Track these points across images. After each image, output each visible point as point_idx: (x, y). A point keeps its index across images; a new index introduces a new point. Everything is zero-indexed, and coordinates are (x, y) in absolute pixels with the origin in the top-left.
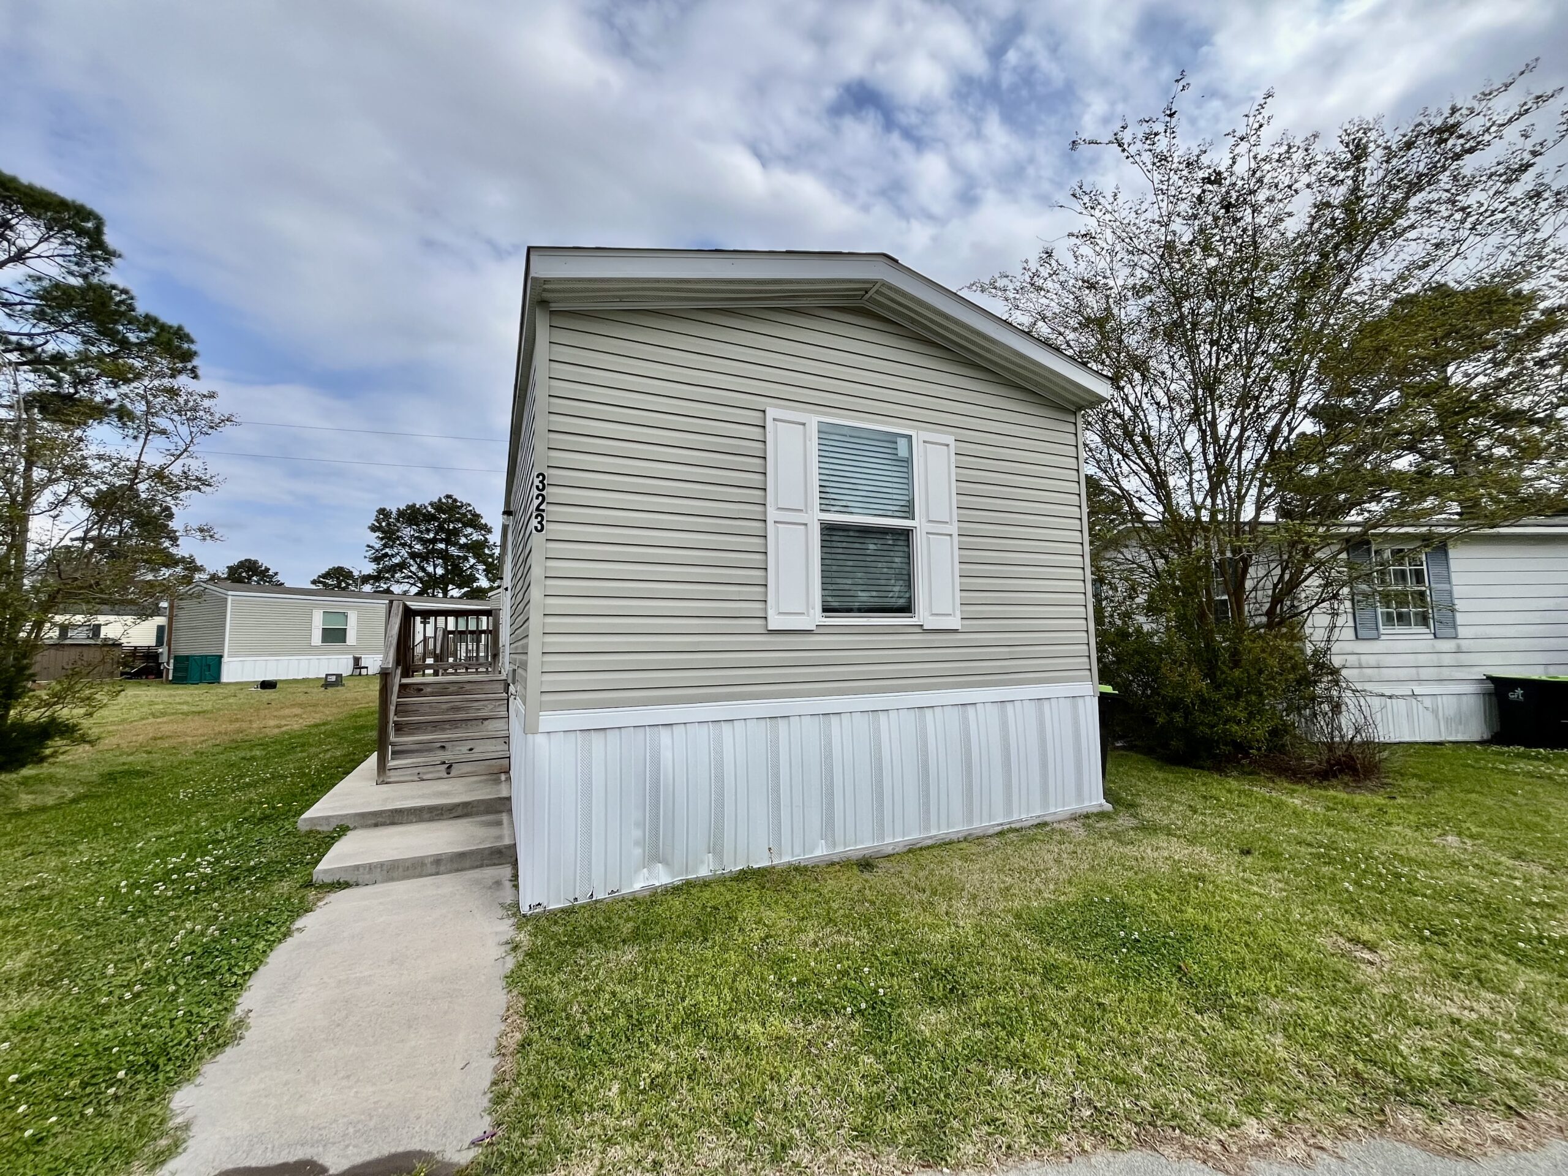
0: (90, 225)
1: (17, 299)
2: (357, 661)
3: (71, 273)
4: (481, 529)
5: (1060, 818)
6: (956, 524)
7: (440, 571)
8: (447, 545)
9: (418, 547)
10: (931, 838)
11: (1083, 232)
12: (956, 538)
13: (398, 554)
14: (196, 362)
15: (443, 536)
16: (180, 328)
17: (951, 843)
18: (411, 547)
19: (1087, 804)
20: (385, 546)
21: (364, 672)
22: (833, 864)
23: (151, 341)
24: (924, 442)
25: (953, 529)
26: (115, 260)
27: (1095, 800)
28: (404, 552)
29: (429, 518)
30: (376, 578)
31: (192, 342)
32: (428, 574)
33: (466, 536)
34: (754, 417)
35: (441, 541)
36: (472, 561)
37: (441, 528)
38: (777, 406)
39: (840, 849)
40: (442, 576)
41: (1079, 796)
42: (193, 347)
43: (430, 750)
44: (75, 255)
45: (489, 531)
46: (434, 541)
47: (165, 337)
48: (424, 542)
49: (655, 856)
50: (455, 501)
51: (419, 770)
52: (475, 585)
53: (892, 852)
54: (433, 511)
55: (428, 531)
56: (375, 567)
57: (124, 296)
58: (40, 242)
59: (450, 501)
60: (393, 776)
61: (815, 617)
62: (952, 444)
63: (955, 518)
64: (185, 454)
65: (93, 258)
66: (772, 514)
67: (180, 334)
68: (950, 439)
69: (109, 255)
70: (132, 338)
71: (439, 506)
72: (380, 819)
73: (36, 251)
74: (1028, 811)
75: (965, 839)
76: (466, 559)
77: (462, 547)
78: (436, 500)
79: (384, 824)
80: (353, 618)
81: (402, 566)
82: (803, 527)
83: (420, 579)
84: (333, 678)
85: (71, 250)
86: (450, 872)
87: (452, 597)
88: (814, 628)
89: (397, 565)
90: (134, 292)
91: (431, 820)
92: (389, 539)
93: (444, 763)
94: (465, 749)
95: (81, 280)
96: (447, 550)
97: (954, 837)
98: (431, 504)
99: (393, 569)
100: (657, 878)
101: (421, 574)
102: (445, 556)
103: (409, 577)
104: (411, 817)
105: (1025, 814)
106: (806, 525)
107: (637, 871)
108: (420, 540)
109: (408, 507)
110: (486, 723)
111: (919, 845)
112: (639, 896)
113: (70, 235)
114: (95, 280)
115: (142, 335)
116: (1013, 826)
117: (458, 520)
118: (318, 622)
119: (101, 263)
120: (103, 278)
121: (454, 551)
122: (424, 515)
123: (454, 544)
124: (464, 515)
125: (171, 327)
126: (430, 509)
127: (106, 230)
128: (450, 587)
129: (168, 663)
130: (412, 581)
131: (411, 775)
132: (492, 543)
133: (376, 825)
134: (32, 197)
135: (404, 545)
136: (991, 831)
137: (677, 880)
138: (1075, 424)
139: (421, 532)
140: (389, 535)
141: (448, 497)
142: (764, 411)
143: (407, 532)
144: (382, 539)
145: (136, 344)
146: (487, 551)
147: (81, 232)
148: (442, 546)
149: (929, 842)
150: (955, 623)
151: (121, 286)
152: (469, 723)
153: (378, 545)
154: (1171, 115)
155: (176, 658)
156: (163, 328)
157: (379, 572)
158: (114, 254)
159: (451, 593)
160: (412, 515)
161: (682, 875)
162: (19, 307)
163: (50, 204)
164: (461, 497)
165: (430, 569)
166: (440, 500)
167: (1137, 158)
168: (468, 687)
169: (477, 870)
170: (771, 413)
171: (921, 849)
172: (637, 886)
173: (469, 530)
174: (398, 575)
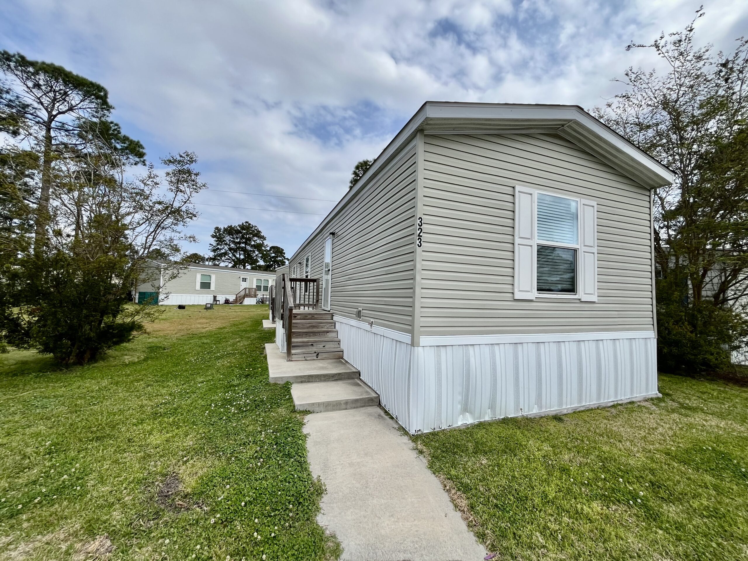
0: (102, 94)
1: (71, 128)
2: (215, 297)
3: (94, 116)
4: (261, 238)
5: (639, 400)
6: (596, 247)
7: (242, 257)
8: (245, 245)
9: (232, 245)
10: (582, 406)
11: (624, 95)
12: (596, 254)
13: (223, 248)
14: (145, 158)
15: (244, 240)
16: (138, 142)
17: (592, 410)
18: (229, 245)
19: (650, 393)
20: (218, 244)
21: (218, 303)
22: (542, 417)
23: (126, 148)
24: (583, 204)
25: (595, 250)
26: (111, 110)
27: (654, 392)
28: (226, 248)
29: (238, 232)
30: (214, 259)
31: (143, 148)
32: (237, 258)
33: (254, 241)
34: (510, 190)
35: (243, 243)
36: (257, 253)
37: (243, 237)
38: (519, 185)
39: (543, 410)
40: (243, 259)
41: (647, 390)
42: (144, 151)
43: (307, 346)
44: (95, 108)
45: (265, 239)
46: (239, 243)
47: (132, 146)
48: (235, 243)
49: (466, 409)
50: (250, 224)
51: (305, 355)
52: (258, 264)
53: (566, 413)
54: (240, 229)
55: (237, 238)
56: (213, 254)
57: (116, 127)
58: (81, 102)
59: (247, 224)
60: (294, 357)
61: (534, 294)
62: (596, 206)
63: (596, 245)
64: (188, 201)
65: (102, 109)
66: (517, 241)
67: (138, 145)
68: (594, 203)
69: (109, 108)
70: (119, 146)
71: (243, 227)
72: (303, 379)
73: (79, 106)
74: (625, 396)
75: (598, 408)
76: (254, 252)
77: (252, 246)
78: (241, 224)
79: (305, 382)
80: (213, 277)
81: (225, 254)
82: (530, 247)
83: (233, 260)
84: (209, 306)
85: (93, 105)
86: (351, 408)
87: (247, 269)
88: (534, 299)
89: (223, 253)
90: (120, 125)
91: (325, 381)
92: (220, 241)
93: (315, 353)
94: (321, 346)
95: (98, 119)
96: (245, 247)
97: (593, 407)
98: (239, 226)
99: (221, 255)
100: (468, 420)
101: (234, 258)
102: (244, 250)
103: (229, 259)
104: (317, 379)
105: (624, 397)
106: (531, 246)
107: (459, 416)
108: (234, 242)
109: (229, 227)
110: (328, 334)
111: (578, 410)
112: (462, 428)
113: (93, 99)
114: (103, 119)
115: (123, 145)
116: (619, 402)
117: (251, 234)
118: (199, 279)
119: (106, 112)
120: (108, 119)
121: (249, 248)
122: (235, 231)
123: (249, 245)
124: (254, 231)
125: (134, 141)
126: (238, 228)
127: (109, 96)
128: (247, 264)
129: (135, 295)
130: (230, 261)
131: (302, 357)
132: (265, 244)
133: (302, 382)
134: (79, 81)
135: (226, 244)
136: (609, 405)
137: (476, 422)
138: (650, 196)
139: (234, 239)
140: (220, 239)
141: (246, 222)
142: (514, 187)
143: (228, 238)
144: (217, 241)
145: (120, 149)
146: (263, 248)
147: (97, 97)
148: (243, 245)
149: (582, 409)
150: (594, 298)
151: (115, 122)
152: (321, 333)
153: (215, 244)
154: (691, 30)
155: (140, 293)
156: (132, 142)
157: (215, 256)
158: (111, 107)
159: (247, 267)
160: (230, 231)
161: (478, 419)
162: (72, 132)
163: (86, 84)
164: (252, 223)
165: (238, 256)
166: (243, 224)
167: (666, 54)
168: (316, 316)
169: (364, 408)
170: (518, 188)
171: (579, 412)
172: (460, 423)
173: (256, 238)
174: (223, 258)
